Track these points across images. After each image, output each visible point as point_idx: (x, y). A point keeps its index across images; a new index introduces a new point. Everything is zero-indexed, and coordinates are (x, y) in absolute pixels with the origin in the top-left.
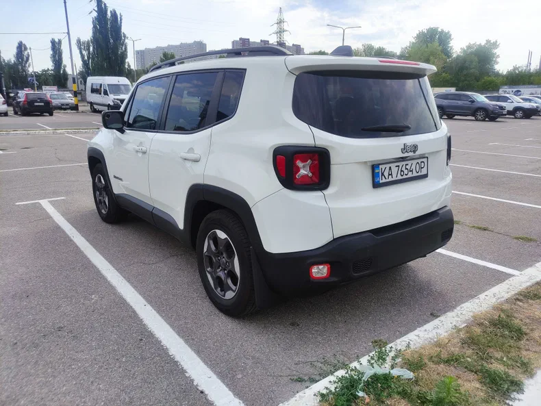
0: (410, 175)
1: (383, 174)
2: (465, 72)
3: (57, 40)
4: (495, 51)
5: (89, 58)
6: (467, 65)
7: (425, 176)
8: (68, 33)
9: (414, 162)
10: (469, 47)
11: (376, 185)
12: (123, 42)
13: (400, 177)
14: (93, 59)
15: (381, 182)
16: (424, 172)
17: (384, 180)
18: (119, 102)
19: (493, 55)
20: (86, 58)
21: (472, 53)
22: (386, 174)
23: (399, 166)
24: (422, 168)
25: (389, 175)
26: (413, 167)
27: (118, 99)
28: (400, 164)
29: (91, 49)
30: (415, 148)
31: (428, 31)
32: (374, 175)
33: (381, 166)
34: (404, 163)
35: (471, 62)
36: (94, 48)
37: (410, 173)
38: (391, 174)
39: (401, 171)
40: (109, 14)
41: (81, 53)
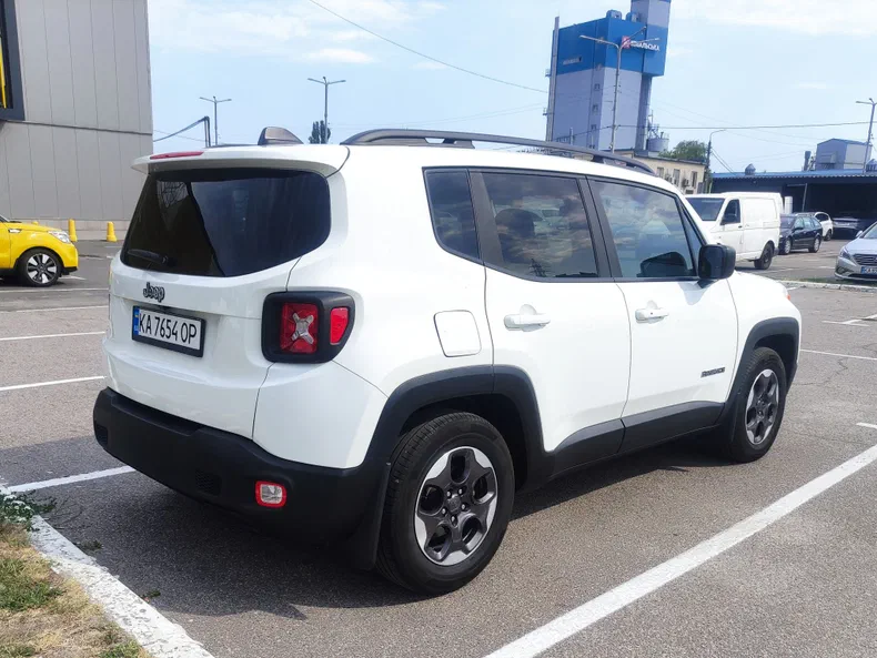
0: (172, 340)
1: (141, 323)
9: (181, 321)
11: (137, 337)
13: (159, 337)
16: (195, 344)
17: (142, 333)
22: (145, 324)
23: (159, 319)
24: (191, 336)
25: (148, 327)
26: (178, 329)
28: (162, 316)
33: (140, 311)
34: (167, 317)
37: (173, 337)
39: (162, 328)
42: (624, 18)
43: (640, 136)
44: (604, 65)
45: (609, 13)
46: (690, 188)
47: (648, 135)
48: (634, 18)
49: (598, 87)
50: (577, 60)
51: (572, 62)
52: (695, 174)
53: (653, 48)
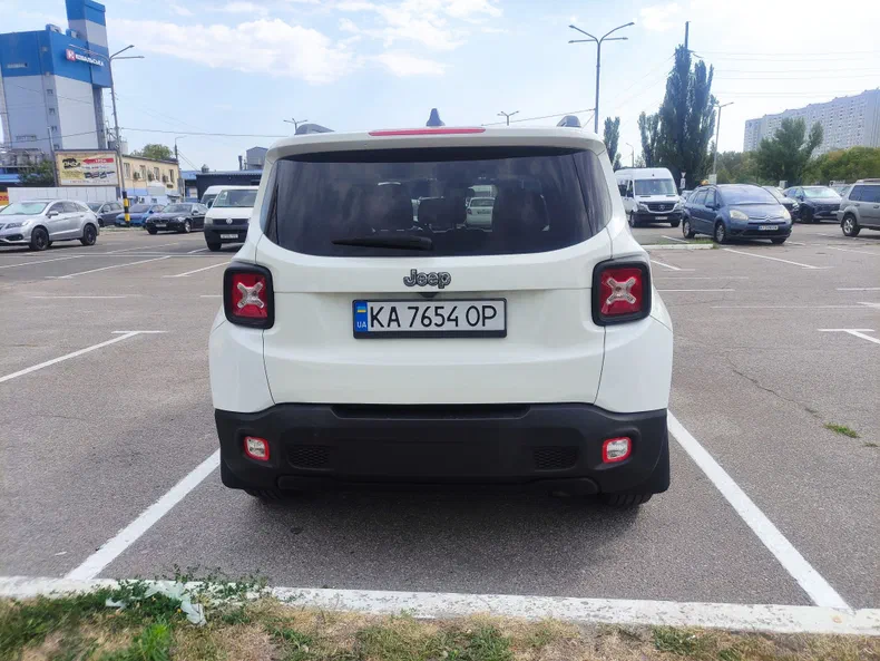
0: (449, 327)
1: (374, 318)
3: (613, 120)
5: (653, 141)
7: (501, 334)
8: (596, 109)
9: (462, 305)
11: (360, 334)
12: (709, 111)
13: (418, 327)
14: (659, 142)
15: (370, 329)
16: (494, 324)
17: (377, 328)
18: (646, 206)
20: (649, 141)
22: (384, 317)
23: (417, 309)
24: (486, 318)
25: (391, 320)
26: (460, 314)
27: (645, 203)
28: (422, 306)
29: (659, 127)
30: (443, 279)
32: (358, 318)
33: (370, 305)
34: (433, 305)
36: (662, 125)
37: (449, 324)
38: (397, 320)
39: (424, 317)
40: (692, 68)
41: (643, 133)
42: (64, 33)
43: (101, 137)
44: (53, 74)
45: (48, 27)
46: (170, 183)
47: (108, 138)
48: (74, 35)
49: (51, 92)
50: (23, 66)
51: (17, 66)
52: (171, 171)
53: (98, 63)
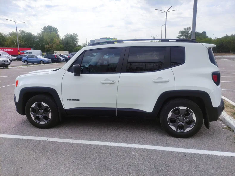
2: (69, 45)
4: (77, 37)
6: (69, 42)
10: (67, 35)
19: (77, 39)
21: (69, 38)
31: (48, 27)
35: (70, 41)
